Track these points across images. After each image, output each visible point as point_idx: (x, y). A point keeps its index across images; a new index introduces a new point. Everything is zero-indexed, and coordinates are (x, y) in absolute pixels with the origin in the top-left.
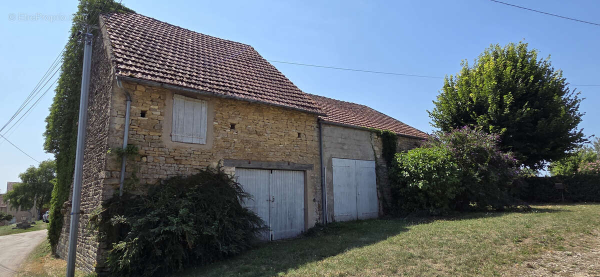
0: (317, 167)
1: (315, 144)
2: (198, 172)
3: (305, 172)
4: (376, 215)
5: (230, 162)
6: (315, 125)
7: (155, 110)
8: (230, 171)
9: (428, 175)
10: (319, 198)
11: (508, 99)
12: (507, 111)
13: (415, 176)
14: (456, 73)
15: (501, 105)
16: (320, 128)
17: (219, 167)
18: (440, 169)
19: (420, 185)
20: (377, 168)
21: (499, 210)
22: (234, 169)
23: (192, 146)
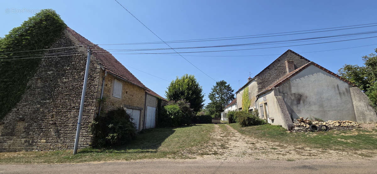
0: (144, 109)
1: (144, 101)
2: (118, 109)
3: (141, 111)
4: (154, 127)
5: (125, 106)
6: (145, 94)
7: (109, 84)
8: (125, 109)
9: (175, 114)
10: (143, 120)
11: (190, 92)
12: (190, 96)
13: (171, 114)
14: (174, 80)
15: (188, 94)
16: (146, 95)
17: (123, 108)
18: (178, 112)
19: (172, 117)
20: (156, 110)
21: (189, 125)
22: (126, 108)
23: (117, 99)
